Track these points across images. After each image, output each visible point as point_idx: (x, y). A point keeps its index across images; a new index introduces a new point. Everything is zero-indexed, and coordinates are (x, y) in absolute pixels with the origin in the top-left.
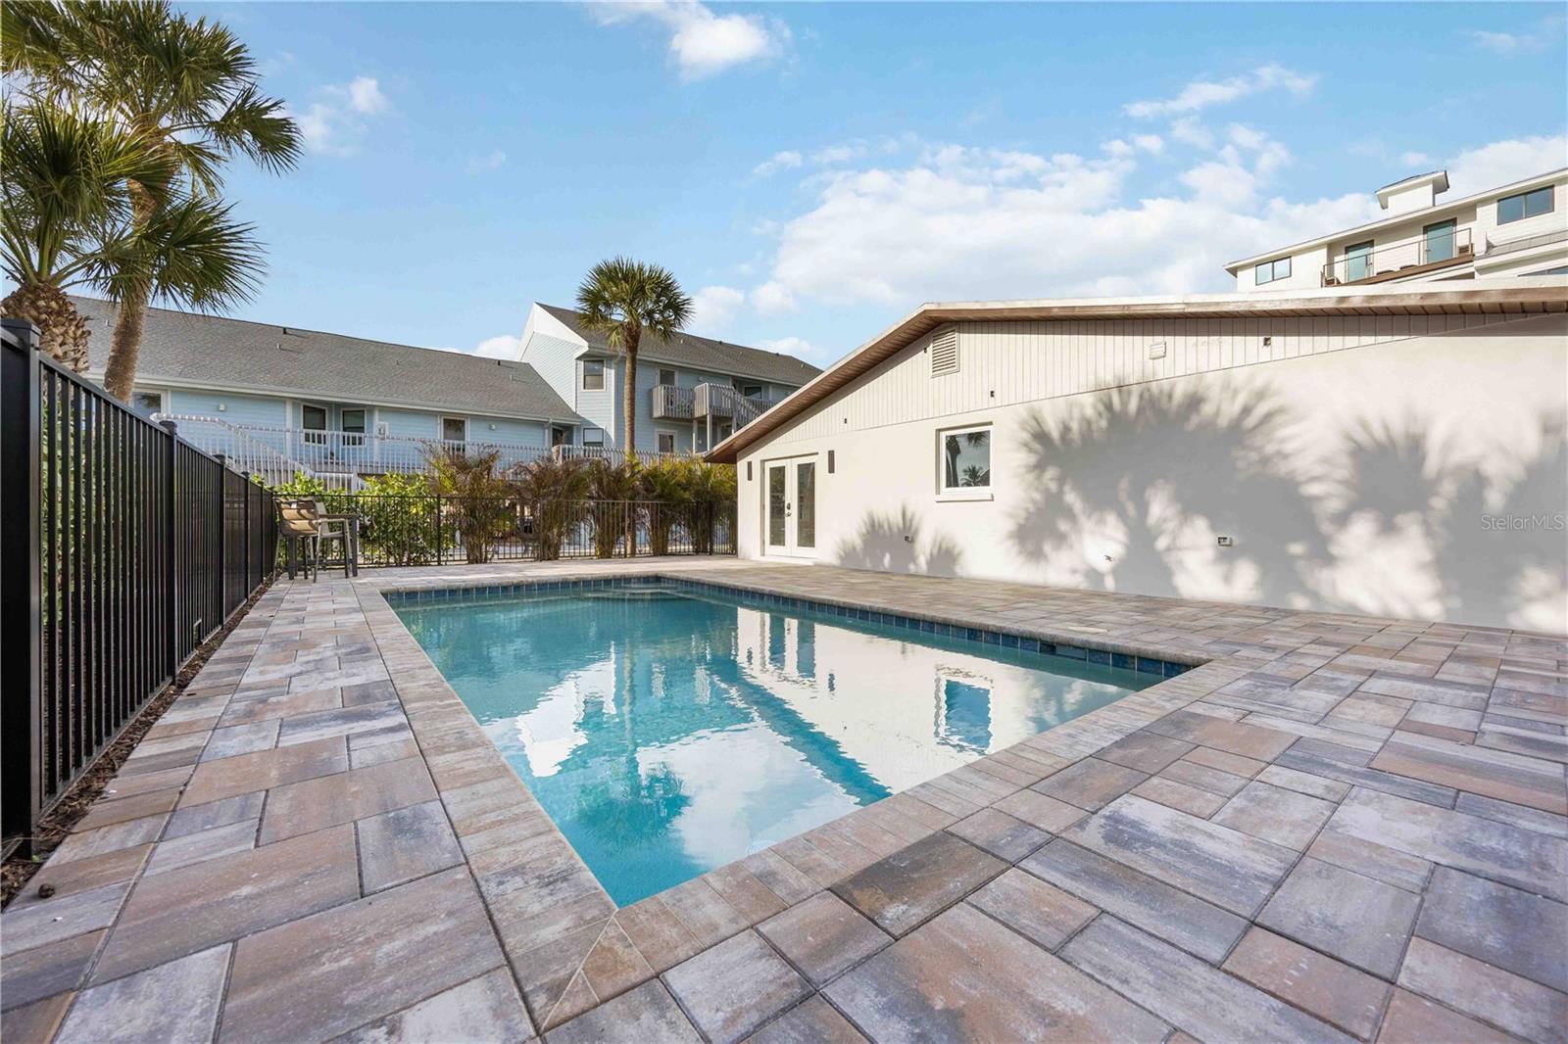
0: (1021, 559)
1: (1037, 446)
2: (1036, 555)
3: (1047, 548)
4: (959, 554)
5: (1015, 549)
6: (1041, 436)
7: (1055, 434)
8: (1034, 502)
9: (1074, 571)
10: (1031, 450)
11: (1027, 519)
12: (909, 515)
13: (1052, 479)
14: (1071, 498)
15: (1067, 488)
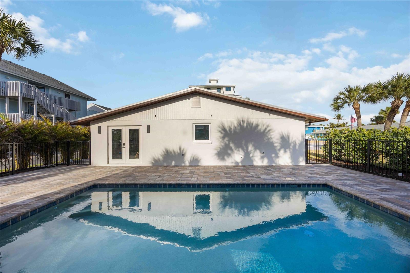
0: (218, 161)
1: (223, 132)
2: (223, 159)
3: (226, 157)
4: (200, 160)
5: (217, 158)
6: (224, 129)
7: (228, 129)
8: (222, 146)
9: (232, 163)
10: (221, 133)
11: (220, 150)
12: (182, 149)
13: (227, 140)
14: (232, 145)
15: (231, 143)
